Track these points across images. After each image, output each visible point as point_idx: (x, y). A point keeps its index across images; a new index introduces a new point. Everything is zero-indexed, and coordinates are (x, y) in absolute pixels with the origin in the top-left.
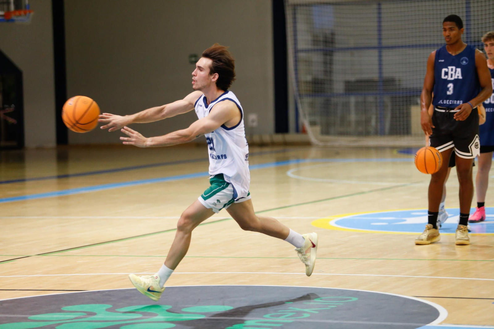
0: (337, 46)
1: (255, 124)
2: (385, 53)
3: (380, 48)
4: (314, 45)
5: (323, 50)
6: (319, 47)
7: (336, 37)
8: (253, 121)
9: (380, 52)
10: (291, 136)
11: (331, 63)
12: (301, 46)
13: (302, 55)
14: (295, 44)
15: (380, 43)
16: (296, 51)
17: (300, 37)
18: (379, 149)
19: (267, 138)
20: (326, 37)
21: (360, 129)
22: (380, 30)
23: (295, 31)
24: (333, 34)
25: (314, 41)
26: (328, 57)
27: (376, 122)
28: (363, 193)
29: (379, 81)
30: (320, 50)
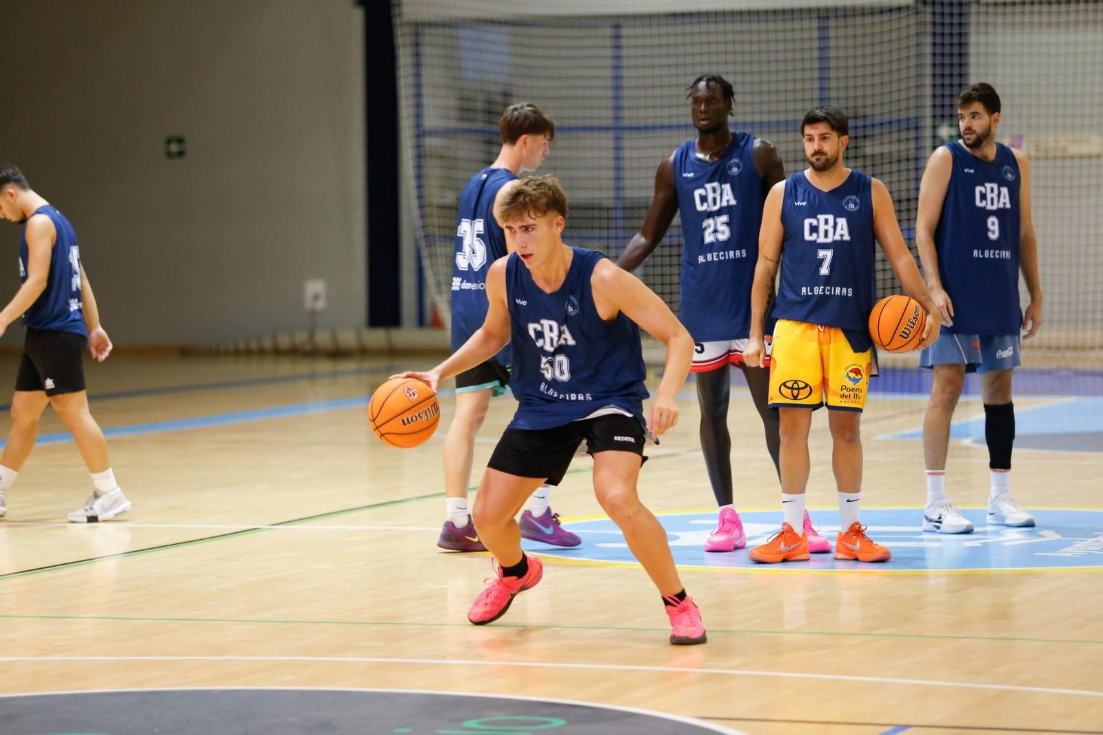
1: (321, 305)
2: (629, 141)
3: (618, 129)
4: (462, 119)
5: (483, 132)
6: (473, 125)
8: (316, 297)
9: (618, 139)
10: (408, 335)
12: (431, 120)
13: (431, 142)
14: (418, 116)
15: (617, 118)
16: (420, 134)
17: (428, 101)
19: (348, 338)
20: (490, 102)
22: (617, 87)
23: (417, 86)
24: (506, 93)
25: (462, 110)
29: (616, 208)
30: (476, 131)
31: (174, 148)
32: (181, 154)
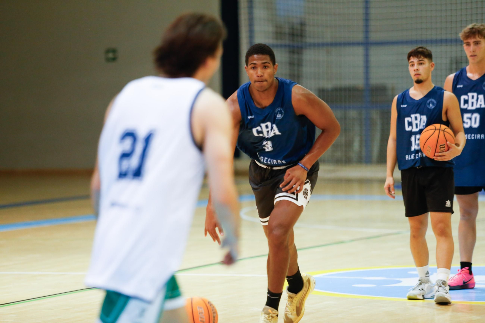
0: (309, 40)
2: (374, 51)
3: (367, 44)
4: (277, 39)
5: (289, 46)
6: (283, 42)
7: (307, 28)
9: (367, 50)
11: (299, 64)
12: (259, 40)
14: (251, 37)
15: (367, 38)
17: (257, 28)
18: (363, 182)
20: (293, 29)
21: (339, 154)
22: (367, 19)
23: (251, 20)
24: (302, 24)
25: (277, 33)
26: (296, 56)
27: (361, 146)
28: (342, 242)
29: (365, 90)
30: (285, 46)
31: (111, 55)
32: (114, 59)
